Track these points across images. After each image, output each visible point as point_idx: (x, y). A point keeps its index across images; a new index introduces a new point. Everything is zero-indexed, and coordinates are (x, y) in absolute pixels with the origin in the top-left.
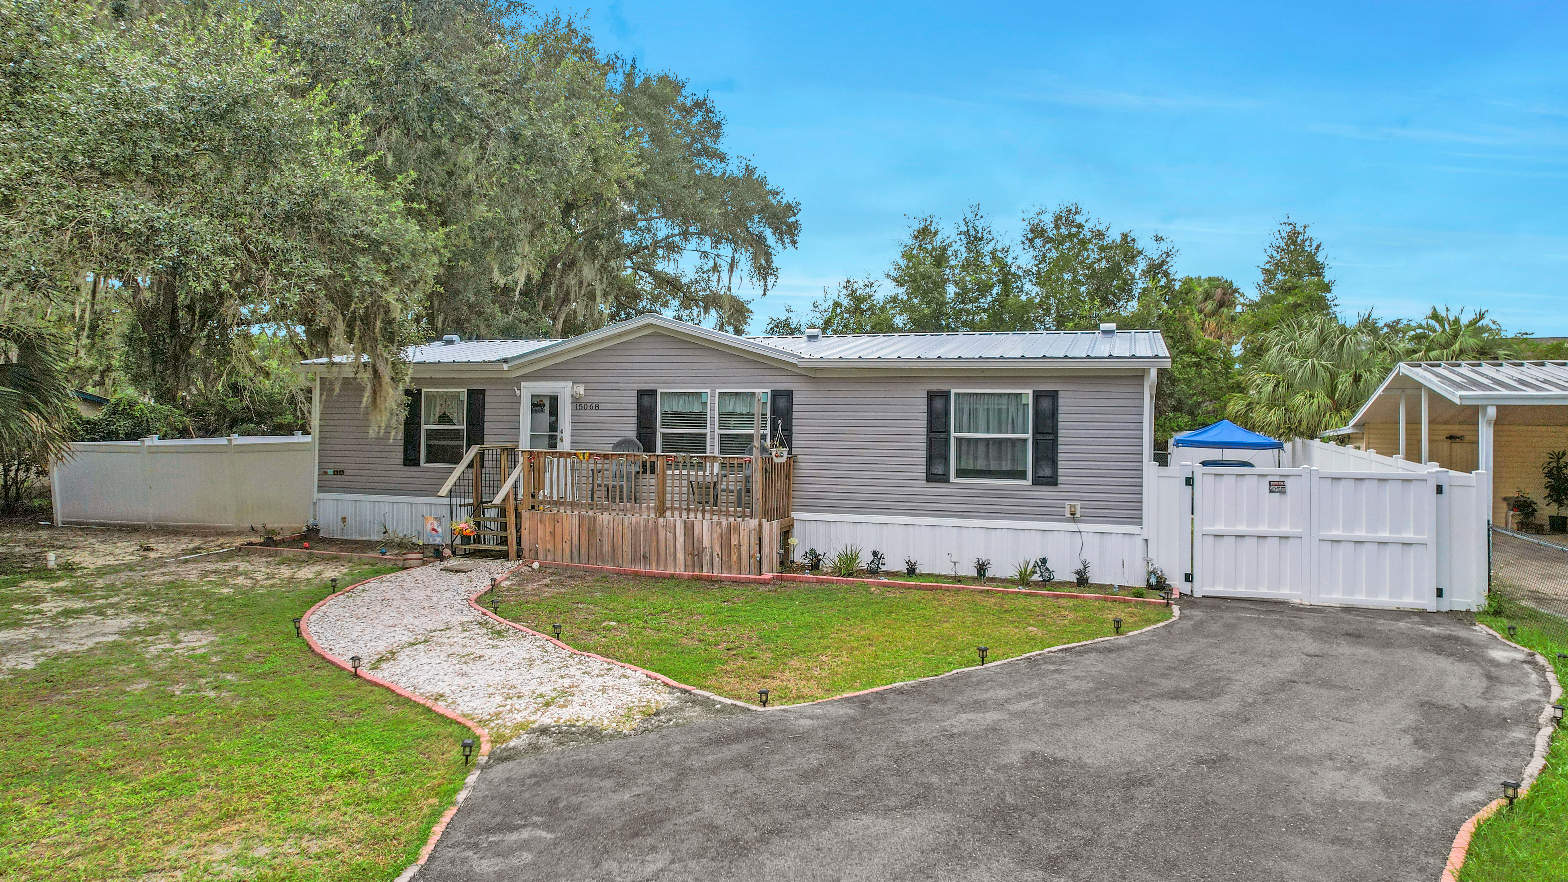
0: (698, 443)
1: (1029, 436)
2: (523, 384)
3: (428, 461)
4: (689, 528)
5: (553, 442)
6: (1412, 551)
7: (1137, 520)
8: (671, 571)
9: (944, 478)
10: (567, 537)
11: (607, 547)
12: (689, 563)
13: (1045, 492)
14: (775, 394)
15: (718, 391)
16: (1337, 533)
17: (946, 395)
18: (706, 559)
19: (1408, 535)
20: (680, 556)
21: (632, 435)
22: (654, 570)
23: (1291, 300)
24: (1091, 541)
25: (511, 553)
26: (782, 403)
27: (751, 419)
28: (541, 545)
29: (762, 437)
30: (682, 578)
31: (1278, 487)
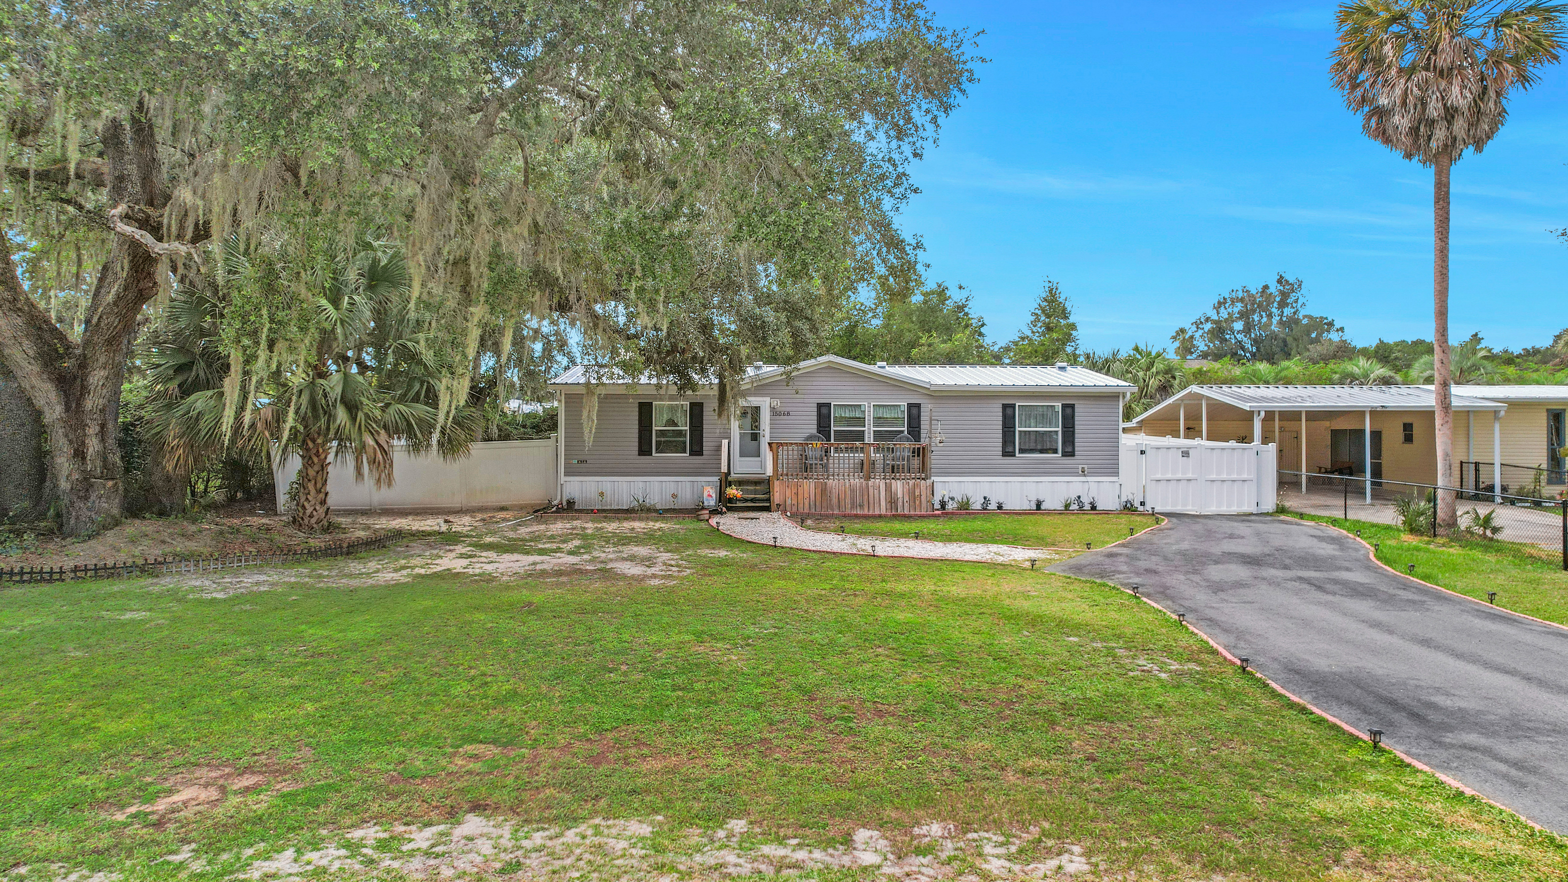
0: (860, 436)
1: (1060, 429)
3: (660, 452)
4: (888, 488)
5: (755, 437)
6: (1246, 484)
7: (1116, 474)
8: (877, 512)
9: (1013, 454)
10: (806, 495)
11: (835, 501)
12: (889, 507)
13: (1068, 461)
14: (910, 406)
15: (872, 404)
16: (1213, 476)
17: (1013, 406)
18: (900, 504)
19: (1245, 476)
20: (883, 503)
21: (815, 431)
22: (866, 512)
23: (1055, 335)
24: (1093, 486)
25: (774, 507)
26: (914, 411)
27: (895, 421)
28: (789, 502)
29: (902, 432)
30: (885, 516)
31: (1185, 454)
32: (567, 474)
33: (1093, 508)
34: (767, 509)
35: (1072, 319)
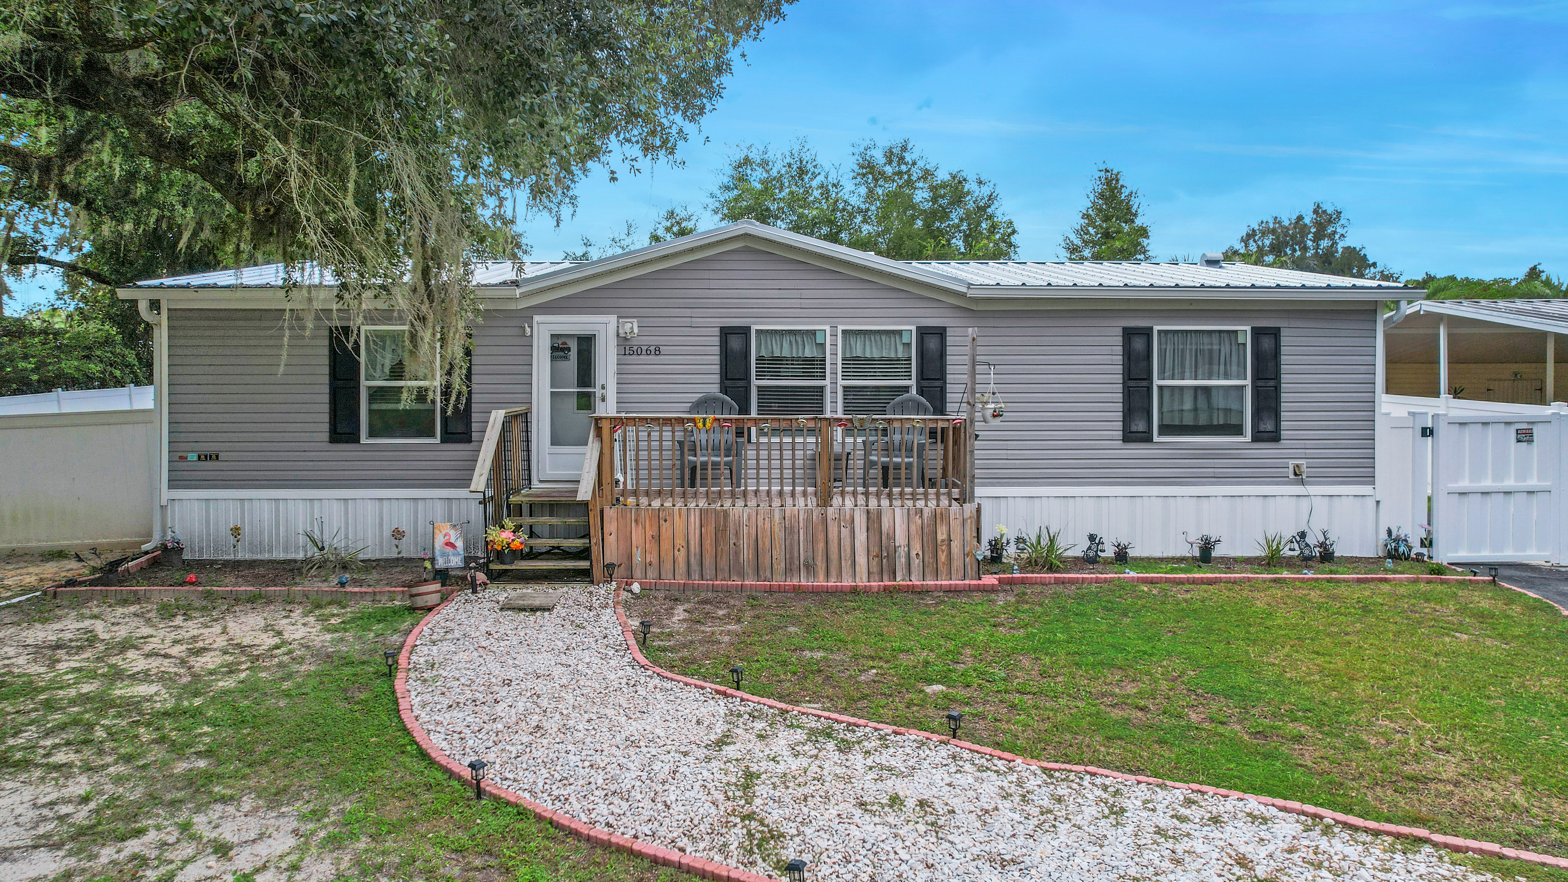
0: (814, 399)
1: (1248, 382)
2: (537, 318)
3: (372, 434)
4: (874, 520)
5: (586, 401)
7: (1370, 479)
8: (847, 582)
9: (1146, 438)
10: (680, 542)
11: (747, 554)
12: (875, 569)
13: (1266, 450)
14: (923, 333)
15: (840, 328)
17: (1147, 333)
18: (901, 561)
20: (861, 559)
21: (714, 389)
22: (821, 582)
23: (1118, 244)
24: (1321, 505)
25: (597, 572)
26: (932, 344)
27: (890, 365)
28: (638, 558)
29: (906, 389)
30: (867, 591)
31: (1525, 436)
32: (173, 484)
33: (1327, 556)
34: (585, 575)
35: (1139, 222)
